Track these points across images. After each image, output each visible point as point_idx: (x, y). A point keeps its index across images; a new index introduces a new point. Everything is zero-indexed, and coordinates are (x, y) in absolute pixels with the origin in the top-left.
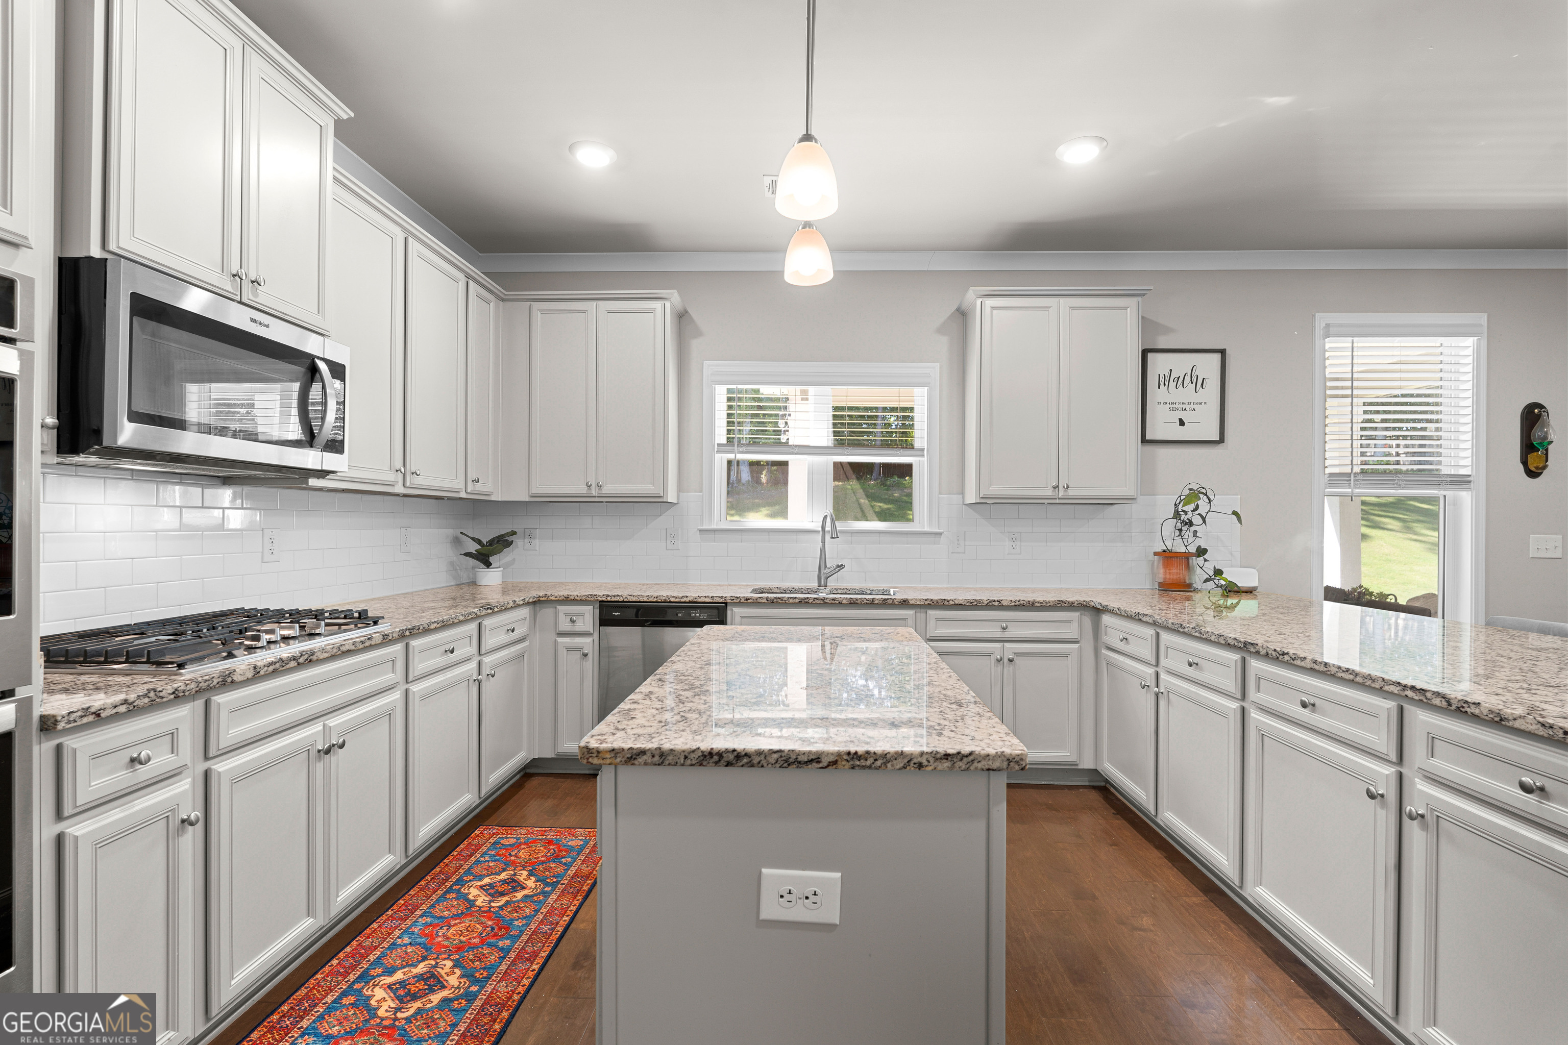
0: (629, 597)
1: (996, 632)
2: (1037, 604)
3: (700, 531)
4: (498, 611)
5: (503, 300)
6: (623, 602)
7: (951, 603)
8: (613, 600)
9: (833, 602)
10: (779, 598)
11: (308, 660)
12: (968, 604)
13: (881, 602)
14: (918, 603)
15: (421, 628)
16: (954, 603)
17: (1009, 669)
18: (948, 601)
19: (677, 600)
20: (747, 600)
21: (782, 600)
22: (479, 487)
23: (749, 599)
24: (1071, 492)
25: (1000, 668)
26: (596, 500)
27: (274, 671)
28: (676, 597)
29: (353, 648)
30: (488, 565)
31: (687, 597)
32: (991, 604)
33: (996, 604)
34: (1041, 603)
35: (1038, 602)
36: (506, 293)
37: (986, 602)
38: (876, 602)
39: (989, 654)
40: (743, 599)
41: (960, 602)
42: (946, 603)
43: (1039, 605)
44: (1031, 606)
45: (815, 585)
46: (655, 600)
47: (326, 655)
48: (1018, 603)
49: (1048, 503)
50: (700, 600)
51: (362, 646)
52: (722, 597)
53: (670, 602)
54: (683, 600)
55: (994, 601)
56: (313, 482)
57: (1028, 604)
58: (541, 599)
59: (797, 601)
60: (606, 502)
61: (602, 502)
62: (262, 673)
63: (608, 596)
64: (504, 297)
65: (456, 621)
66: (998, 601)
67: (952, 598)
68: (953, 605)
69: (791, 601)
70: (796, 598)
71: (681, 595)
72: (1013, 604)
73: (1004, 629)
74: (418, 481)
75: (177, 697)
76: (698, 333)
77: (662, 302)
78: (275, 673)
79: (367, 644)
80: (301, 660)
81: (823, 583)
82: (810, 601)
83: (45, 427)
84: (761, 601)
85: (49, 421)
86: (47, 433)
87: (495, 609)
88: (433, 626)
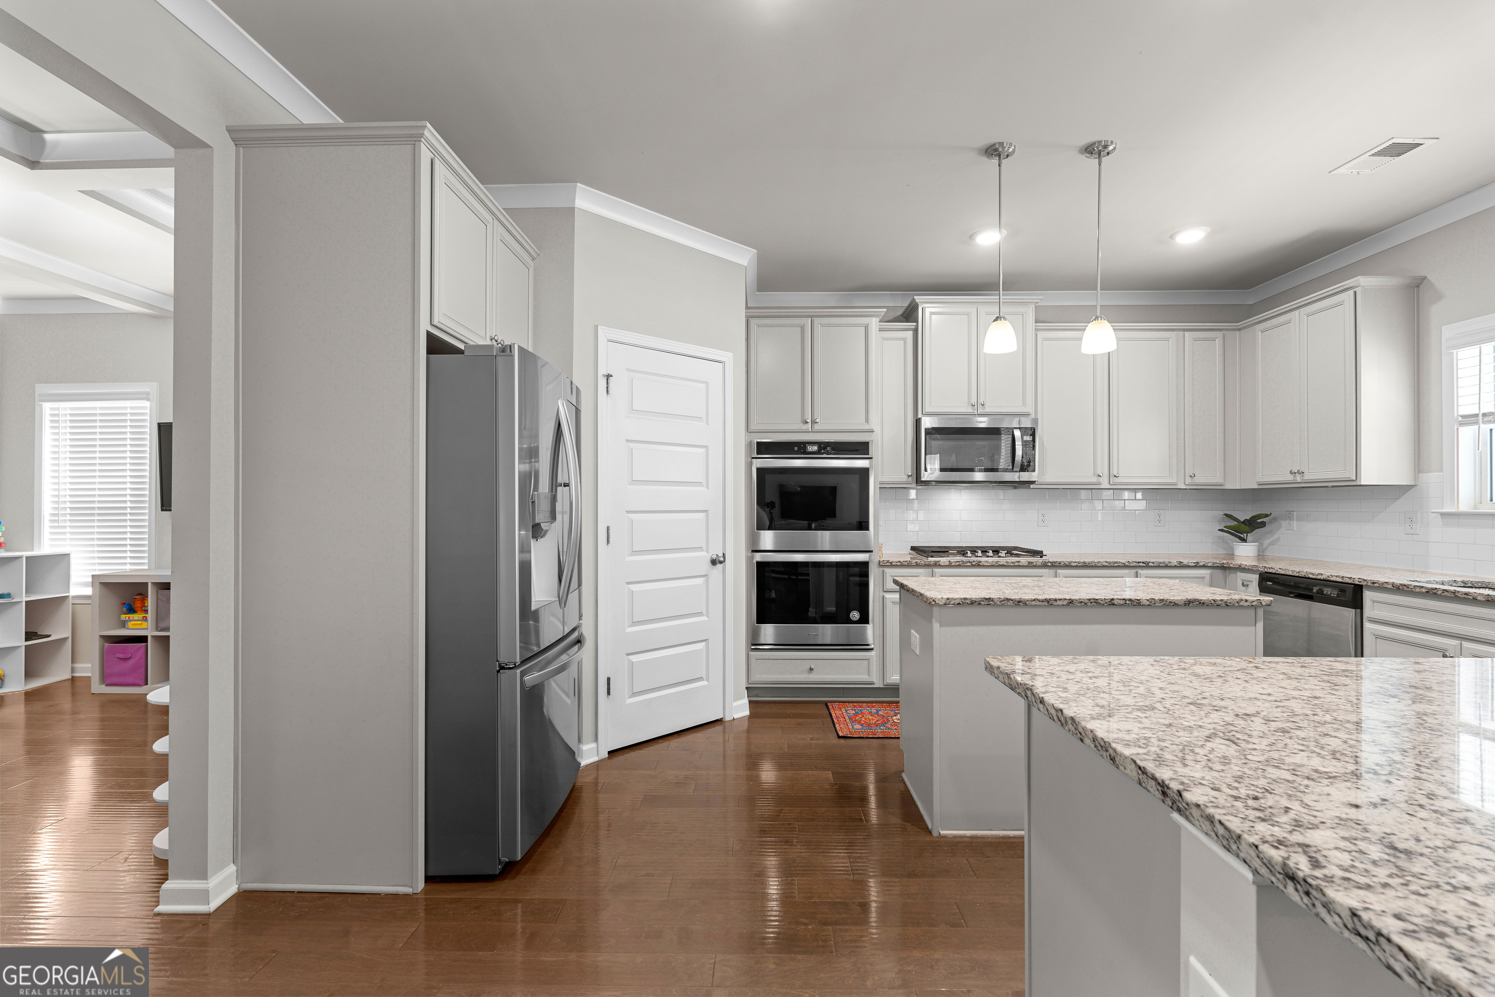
0: (1279, 570)
3: (1441, 514)
4: (1154, 566)
6: (1275, 574)
8: (1268, 571)
10: (1405, 585)
11: (978, 565)
15: (1062, 563)
19: (1314, 577)
20: (1374, 583)
21: (1408, 588)
22: (1198, 480)
28: (1313, 574)
29: (1006, 564)
30: (1244, 540)
31: (1322, 574)
40: (1369, 582)
46: (1297, 575)
47: (988, 564)
50: (1332, 579)
51: (1012, 564)
52: (1351, 578)
53: (1309, 578)
54: (1319, 577)
56: (1032, 486)
58: (1225, 565)
59: (1424, 590)
62: (953, 564)
63: (1265, 567)
65: (1099, 565)
69: (1418, 590)
70: (1423, 587)
71: (1317, 573)
74: (1118, 480)
75: (917, 565)
76: (1438, 298)
77: (1351, 292)
79: (1017, 564)
80: (973, 563)
83: (909, 476)
84: (1387, 586)
85: (910, 474)
86: (910, 478)
87: (1151, 564)
88: (1073, 564)
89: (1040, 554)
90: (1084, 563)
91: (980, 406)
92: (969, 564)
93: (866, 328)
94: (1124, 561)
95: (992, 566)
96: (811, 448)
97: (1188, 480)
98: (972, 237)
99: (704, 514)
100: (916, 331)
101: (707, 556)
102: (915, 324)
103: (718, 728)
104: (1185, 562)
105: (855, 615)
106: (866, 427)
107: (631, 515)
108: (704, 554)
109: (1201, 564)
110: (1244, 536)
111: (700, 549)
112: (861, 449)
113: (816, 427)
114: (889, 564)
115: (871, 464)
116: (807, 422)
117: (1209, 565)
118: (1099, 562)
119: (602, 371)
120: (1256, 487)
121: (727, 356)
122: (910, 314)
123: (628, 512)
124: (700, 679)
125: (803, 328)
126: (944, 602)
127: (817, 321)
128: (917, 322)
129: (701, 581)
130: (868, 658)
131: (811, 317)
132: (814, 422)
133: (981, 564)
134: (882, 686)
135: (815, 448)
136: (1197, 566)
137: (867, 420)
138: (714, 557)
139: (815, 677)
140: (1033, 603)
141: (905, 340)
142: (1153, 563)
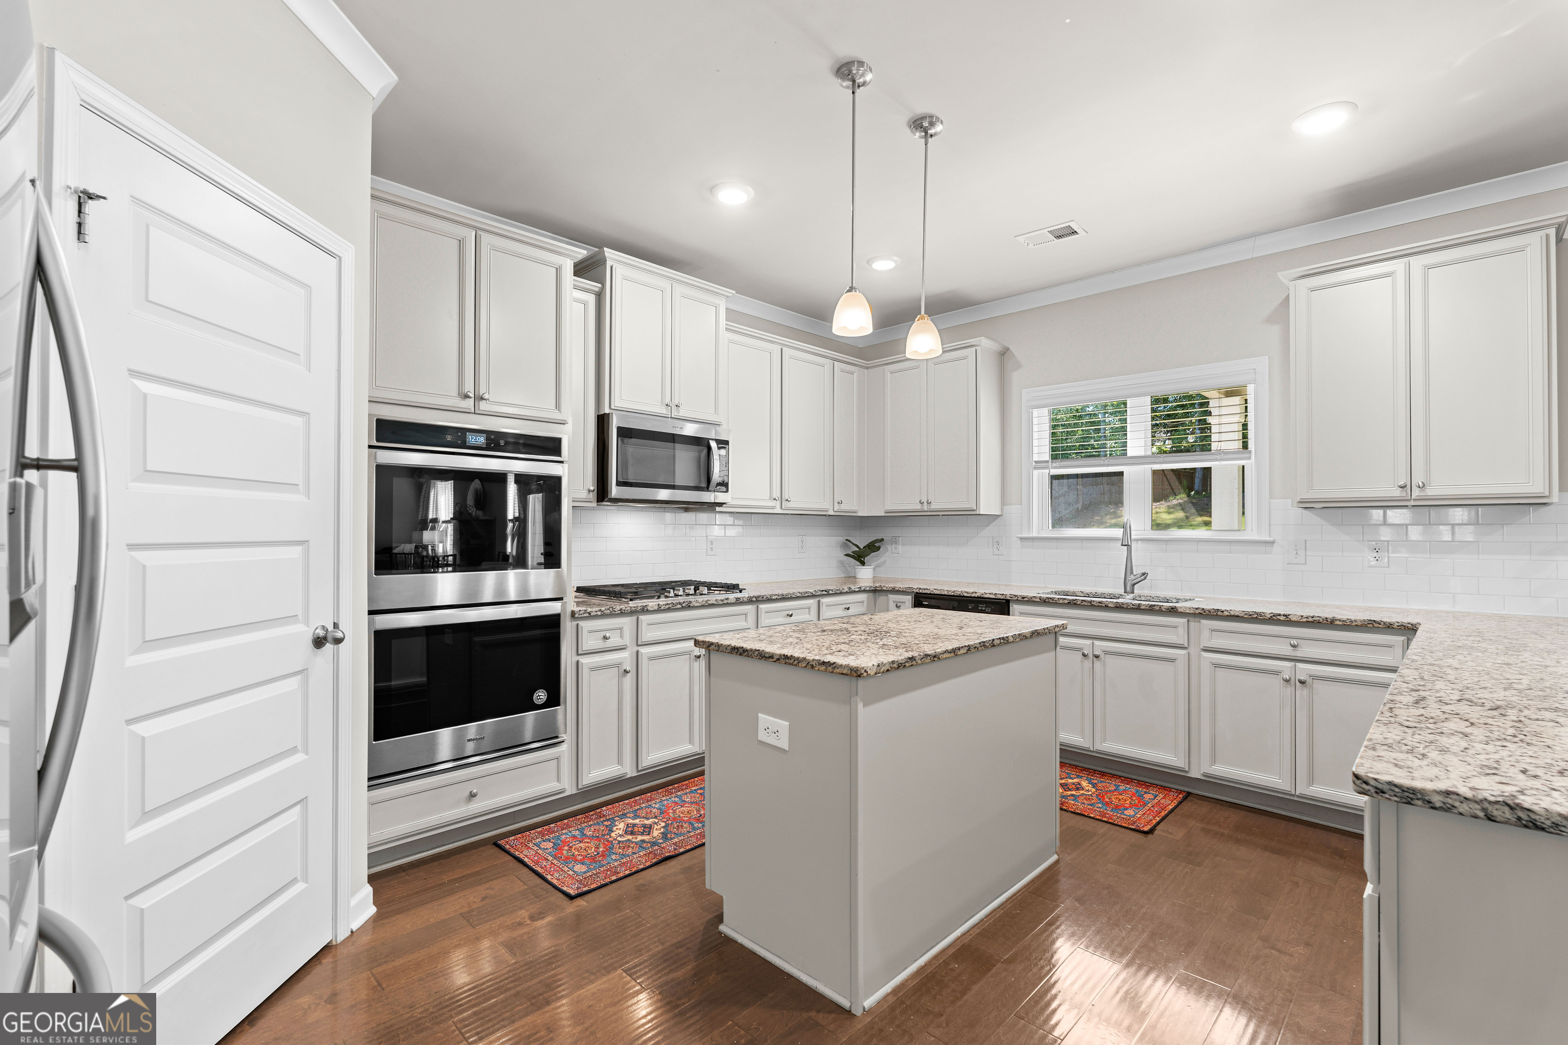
0: (934, 591)
1: (1284, 649)
2: (1338, 622)
3: (1021, 539)
4: (833, 594)
5: (867, 368)
6: (930, 594)
7: (1226, 613)
8: (923, 592)
9: (1100, 604)
10: (1050, 598)
11: (689, 607)
12: (1246, 616)
13: (1148, 608)
14: (1188, 611)
15: (765, 597)
16: (1229, 614)
17: (1302, 692)
18: (1223, 612)
19: (969, 595)
20: (1023, 598)
21: (1053, 600)
22: (844, 507)
23: (1025, 598)
24: (1430, 492)
25: (1289, 690)
26: (928, 514)
27: (669, 609)
28: (967, 593)
29: (716, 603)
30: (863, 563)
31: (976, 593)
32: (1275, 618)
33: (1282, 618)
34: (1343, 621)
35: (1340, 620)
36: (868, 363)
37: (1269, 616)
38: (1143, 607)
39: (1276, 673)
40: (1020, 597)
41: (1237, 614)
42: (1219, 613)
43: (1341, 623)
44: (1330, 624)
45: (1122, 591)
46: (953, 594)
47: (698, 604)
48: (1311, 619)
50: (985, 596)
51: (721, 603)
52: (1003, 594)
53: (964, 596)
54: (973, 595)
55: (1280, 615)
56: (718, 509)
57: (1325, 622)
58: (877, 589)
59: (1066, 602)
60: (942, 515)
61: (939, 515)
62: (662, 608)
63: (920, 589)
64: (868, 366)
65: (794, 596)
66: (1284, 615)
67: (1228, 609)
68: (1228, 616)
69: (1061, 601)
70: (1065, 599)
71: (971, 591)
72: (1305, 620)
73: (1294, 646)
74: (789, 505)
75: (621, 612)
76: (1018, 366)
77: (973, 349)
78: (669, 610)
79: (725, 602)
80: (684, 605)
81: (1128, 589)
82: (1079, 603)
83: (589, 491)
84: (1035, 600)
85: (592, 488)
86: (591, 493)
87: (831, 592)
88: (774, 597)
89: (736, 588)
90: (783, 595)
91: (674, 408)
92: (679, 606)
93: (558, 271)
94: (811, 591)
95: (703, 607)
96: (472, 439)
97: (833, 507)
98: (712, 189)
99: (300, 548)
100: (599, 296)
101: (306, 632)
102: (600, 285)
105: (541, 696)
106: (556, 416)
107: (141, 556)
109: (863, 589)
110: (862, 560)
111: (292, 619)
112: (549, 447)
113: (483, 406)
114: (587, 615)
115: (562, 471)
116: (469, 397)
117: (868, 589)
119: (66, 175)
123: (132, 547)
124: (291, 883)
125: (461, 243)
126: (875, 671)
127: (485, 238)
128: (603, 283)
129: (294, 683)
130: (556, 756)
131: (476, 228)
132: (480, 398)
134: (574, 792)
135: (481, 440)
137: (558, 406)
138: (321, 633)
139: (477, 807)
141: (585, 304)
142: (832, 590)
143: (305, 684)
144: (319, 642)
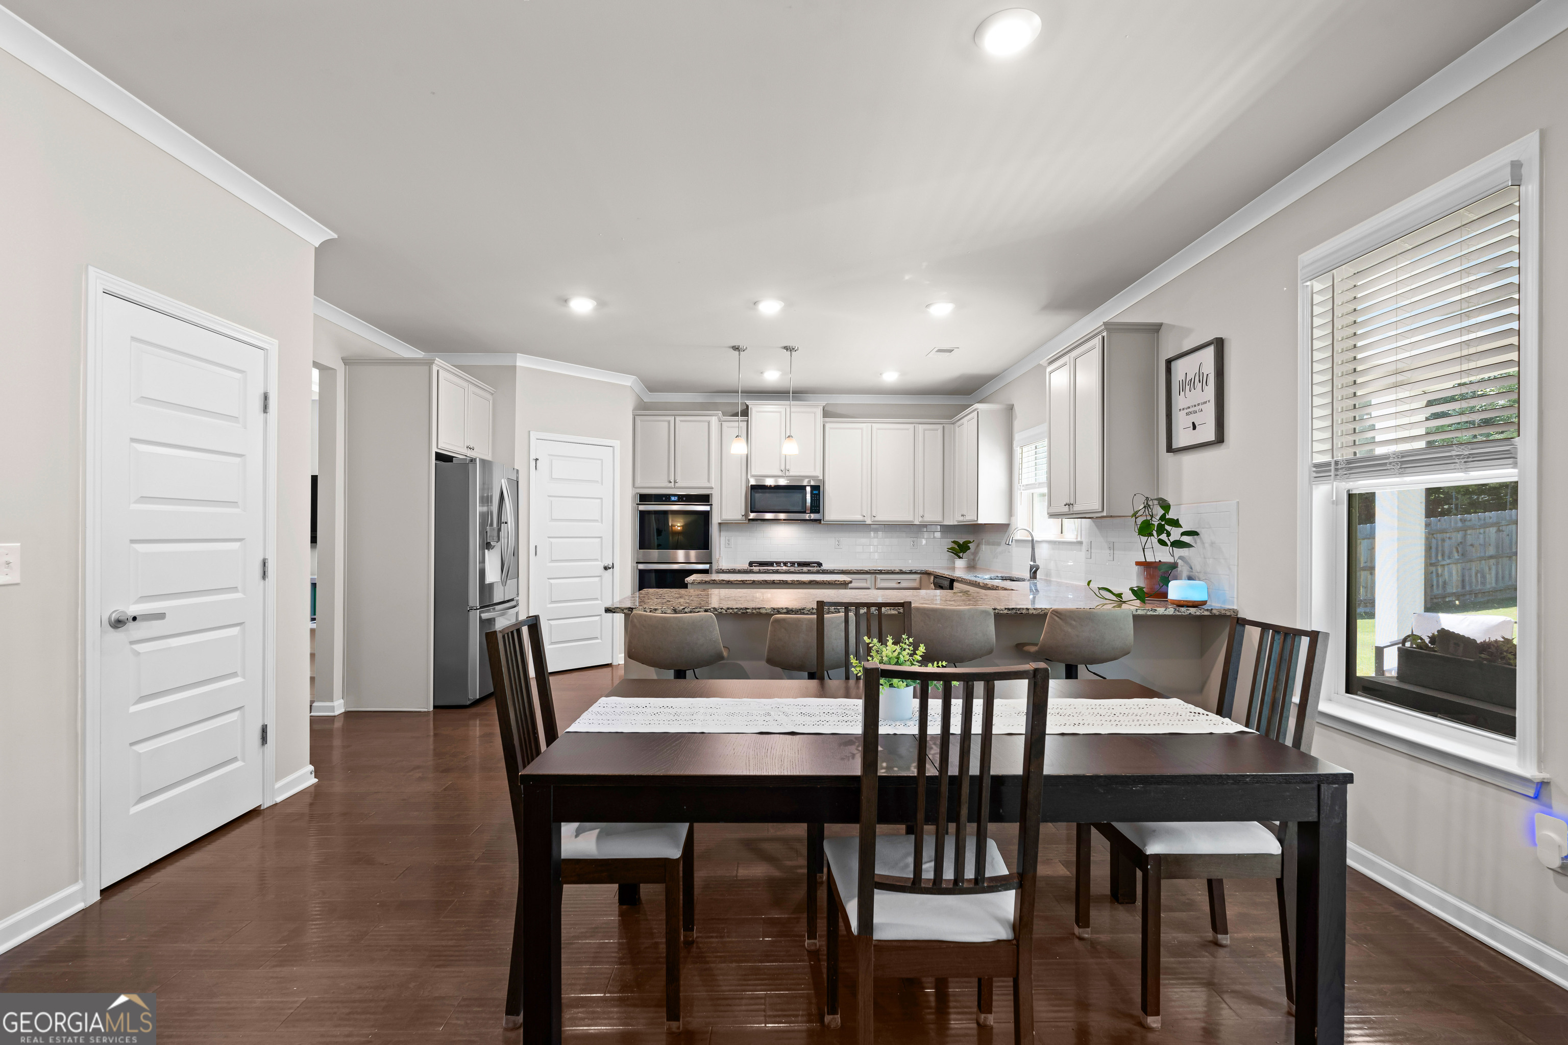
30: (960, 557)
49: (1097, 518)
64: (953, 422)
65: (852, 572)
74: (876, 519)
77: (976, 412)
81: (1033, 576)
83: (743, 516)
84: (960, 579)
85: (743, 514)
87: (883, 571)
88: (835, 571)
89: (820, 564)
90: (842, 570)
91: (787, 471)
92: (771, 571)
93: (709, 423)
94: (866, 569)
96: (673, 498)
97: (920, 519)
98: (760, 373)
99: (599, 539)
100: (748, 421)
101: (601, 565)
103: (609, 669)
104: (904, 570)
106: (707, 485)
107: (551, 540)
108: (600, 563)
110: (961, 555)
111: (596, 560)
112: (705, 499)
113: (677, 485)
115: (711, 508)
116: (671, 482)
117: (919, 572)
118: (851, 570)
119: (533, 457)
120: (956, 523)
121: (616, 443)
122: (745, 412)
123: (549, 537)
124: (596, 638)
125: (669, 422)
126: (692, 581)
127: (678, 418)
128: (748, 417)
129: (597, 579)
131: (675, 415)
132: (675, 482)
133: (779, 571)
135: (676, 498)
136: (911, 572)
137: (709, 481)
138: (606, 565)
140: (736, 582)
142: (884, 570)
143: (602, 579)
144: (606, 568)
